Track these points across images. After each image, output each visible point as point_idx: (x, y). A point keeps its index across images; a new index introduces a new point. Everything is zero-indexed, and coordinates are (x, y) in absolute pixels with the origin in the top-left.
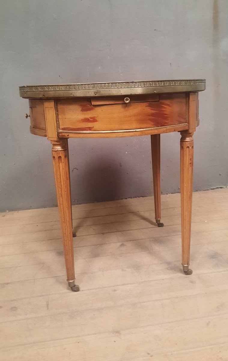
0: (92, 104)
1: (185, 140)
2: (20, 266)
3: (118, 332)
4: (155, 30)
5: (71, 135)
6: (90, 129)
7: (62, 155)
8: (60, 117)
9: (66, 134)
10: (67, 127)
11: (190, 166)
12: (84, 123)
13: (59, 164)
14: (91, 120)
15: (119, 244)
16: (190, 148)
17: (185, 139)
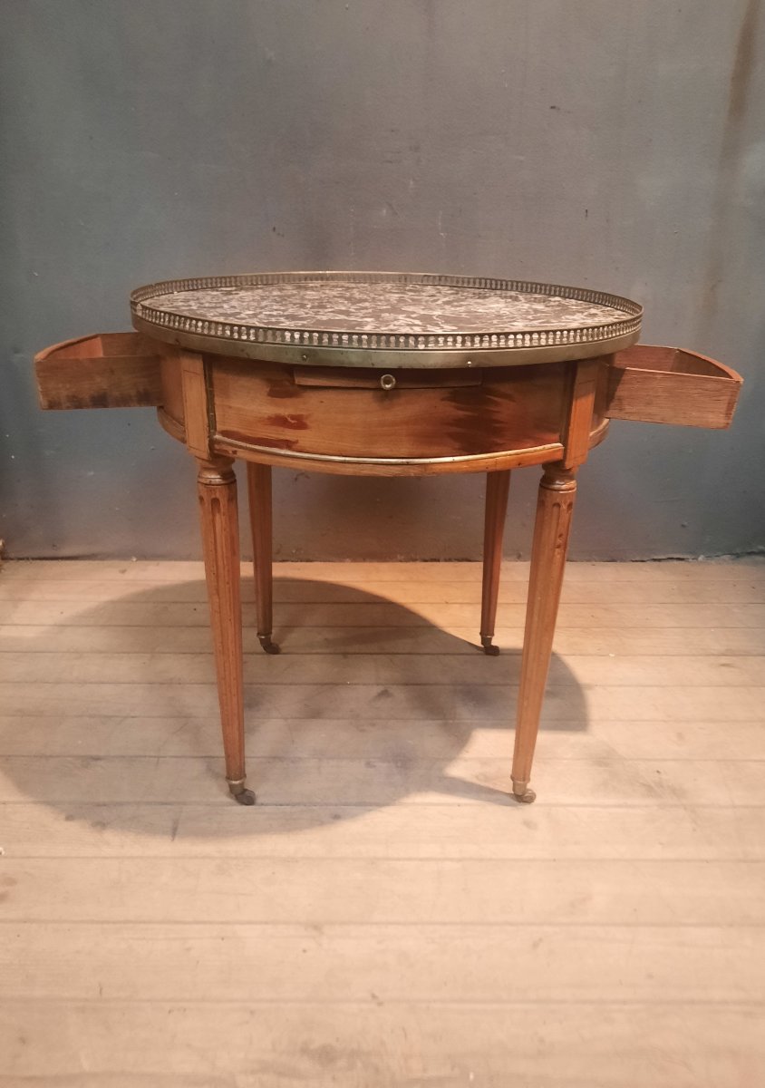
0: (296, 382)
1: (550, 484)
2: (133, 717)
3: (317, 927)
4: (553, 107)
5: (241, 453)
6: (288, 444)
7: (221, 495)
8: (217, 401)
9: (230, 449)
10: (235, 429)
11: (555, 554)
12: (274, 427)
13: (214, 515)
14: (293, 422)
15: (377, 690)
16: (564, 507)
17: (552, 482)
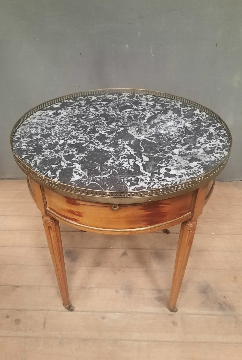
0: (77, 202)
5: (57, 218)
6: (76, 220)
7: (52, 225)
8: (46, 197)
9: (53, 215)
10: (55, 209)
11: (187, 246)
12: (69, 213)
13: (49, 231)
14: (77, 213)
16: (191, 231)
